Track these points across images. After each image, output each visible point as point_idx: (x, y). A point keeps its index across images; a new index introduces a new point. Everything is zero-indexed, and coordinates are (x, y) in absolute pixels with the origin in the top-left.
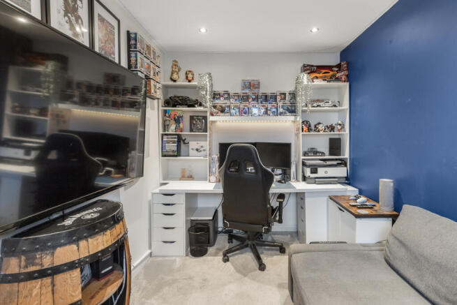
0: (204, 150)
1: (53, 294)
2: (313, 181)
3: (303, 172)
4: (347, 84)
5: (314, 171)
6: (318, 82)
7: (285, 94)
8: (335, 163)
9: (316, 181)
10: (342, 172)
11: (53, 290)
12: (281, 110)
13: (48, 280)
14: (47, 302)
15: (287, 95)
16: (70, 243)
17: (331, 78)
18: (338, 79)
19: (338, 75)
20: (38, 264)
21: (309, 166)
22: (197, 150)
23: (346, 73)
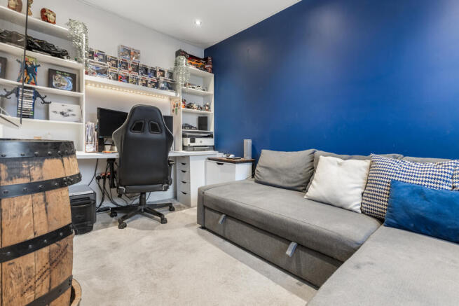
0: (74, 115)
1: (47, 213)
2: (192, 149)
3: (183, 141)
4: (213, 75)
5: (193, 141)
6: (192, 68)
7: (163, 72)
8: (206, 135)
9: (194, 149)
10: (210, 142)
11: (46, 209)
12: (162, 85)
13: (39, 197)
14: (41, 223)
15: (166, 73)
16: (57, 157)
17: (201, 67)
18: (206, 70)
19: (206, 66)
20: (24, 176)
21: (189, 137)
22: (62, 113)
23: (211, 66)
